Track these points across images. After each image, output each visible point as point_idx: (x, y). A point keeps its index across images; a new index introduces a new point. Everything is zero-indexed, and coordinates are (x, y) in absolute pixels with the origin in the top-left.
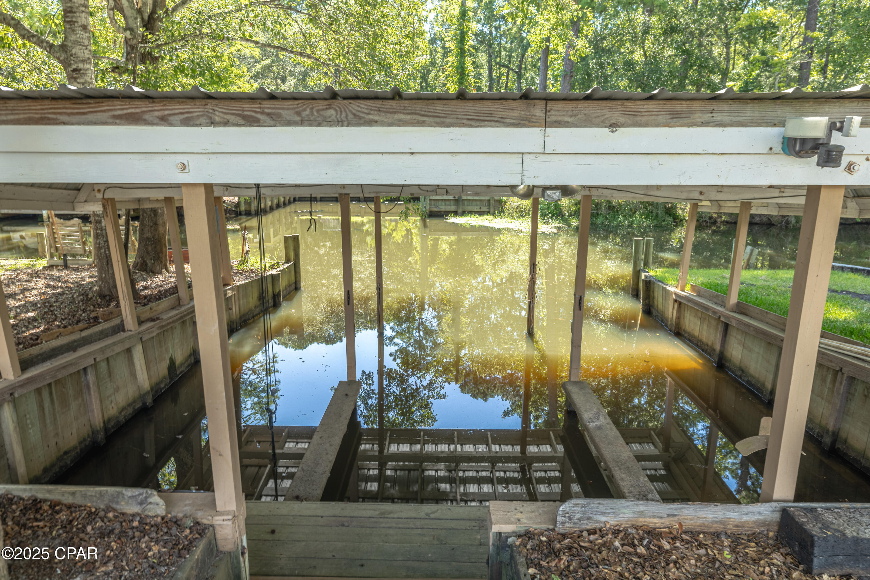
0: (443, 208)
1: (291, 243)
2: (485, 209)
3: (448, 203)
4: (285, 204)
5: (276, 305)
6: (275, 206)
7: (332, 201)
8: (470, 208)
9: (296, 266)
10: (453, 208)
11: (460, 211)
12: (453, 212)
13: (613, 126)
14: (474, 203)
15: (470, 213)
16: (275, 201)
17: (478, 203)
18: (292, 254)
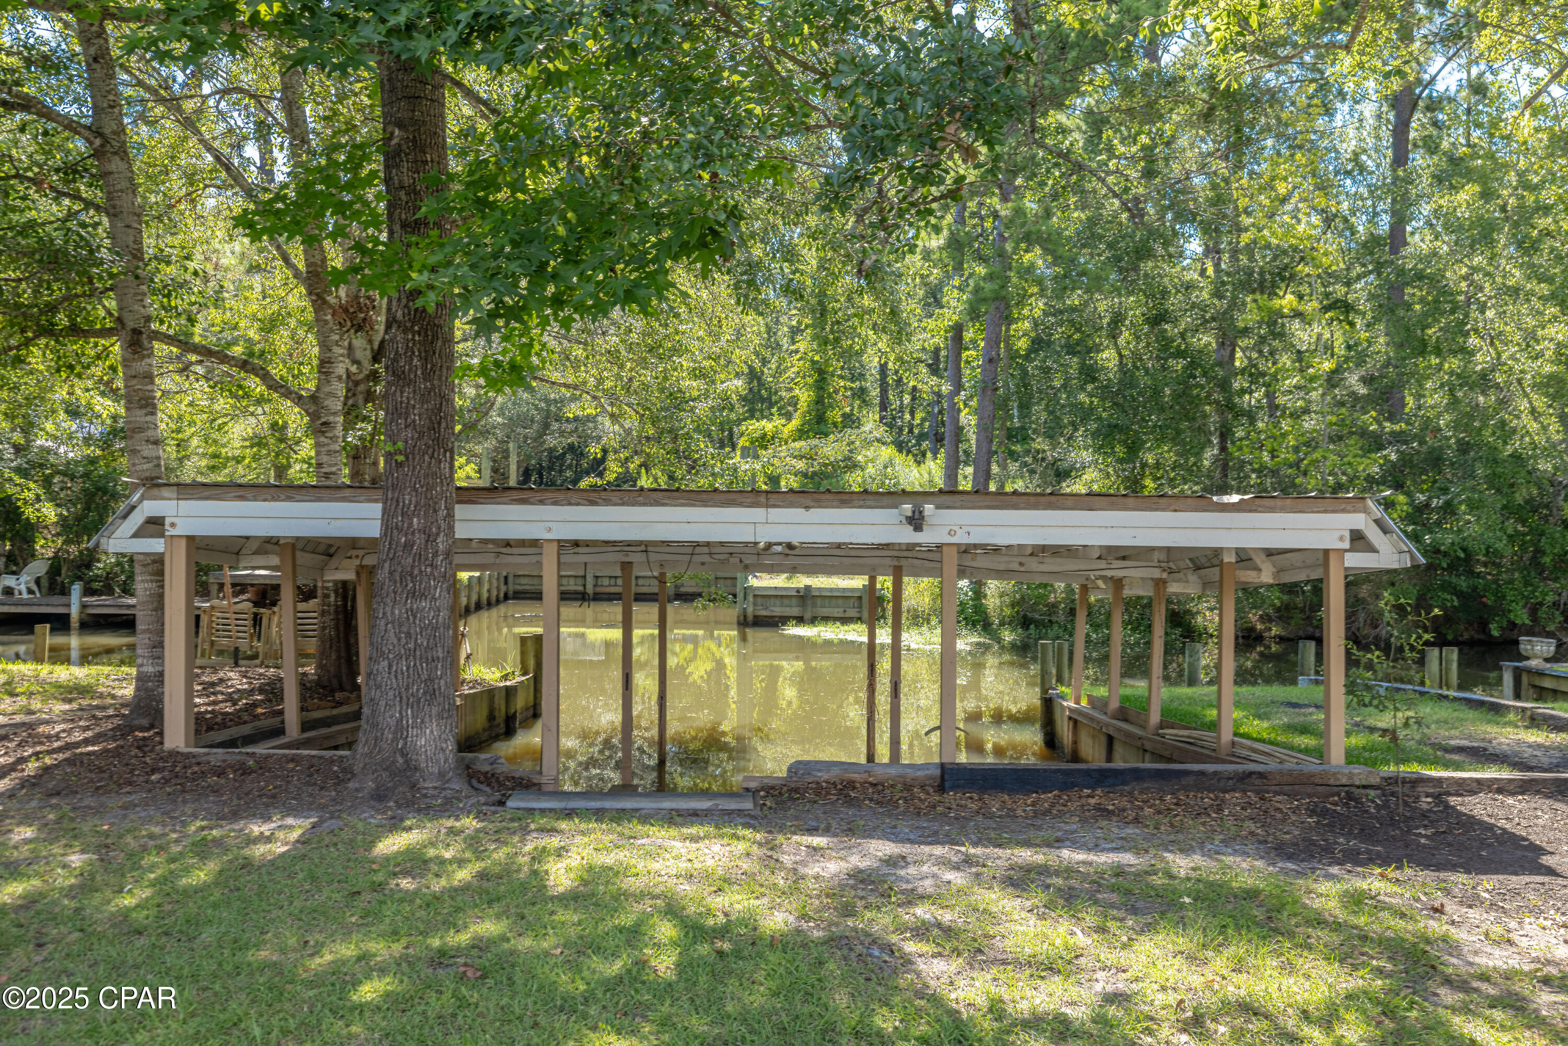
0: (778, 611)
1: (530, 646)
2: (852, 613)
3: (786, 601)
4: (489, 605)
5: (509, 732)
6: (473, 606)
7: (575, 599)
8: (825, 612)
9: (537, 680)
10: (795, 611)
11: (808, 616)
12: (794, 618)
13: (807, 508)
14: (834, 602)
15: (826, 619)
16: (474, 598)
17: (840, 602)
18: (531, 663)
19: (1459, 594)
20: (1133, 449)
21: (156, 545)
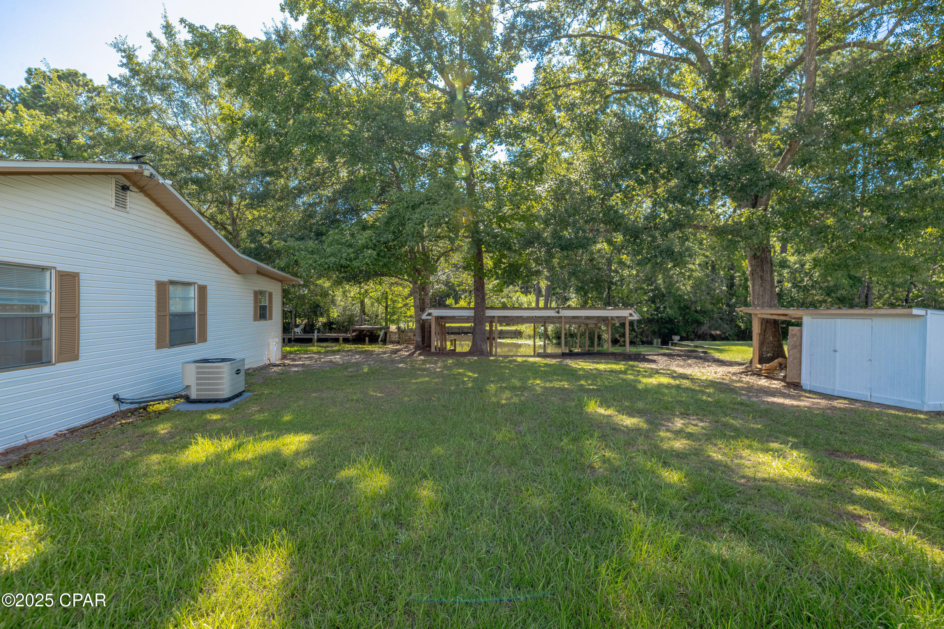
14: (508, 333)
15: (507, 338)
19: (668, 329)
20: (586, 294)
21: (430, 317)
